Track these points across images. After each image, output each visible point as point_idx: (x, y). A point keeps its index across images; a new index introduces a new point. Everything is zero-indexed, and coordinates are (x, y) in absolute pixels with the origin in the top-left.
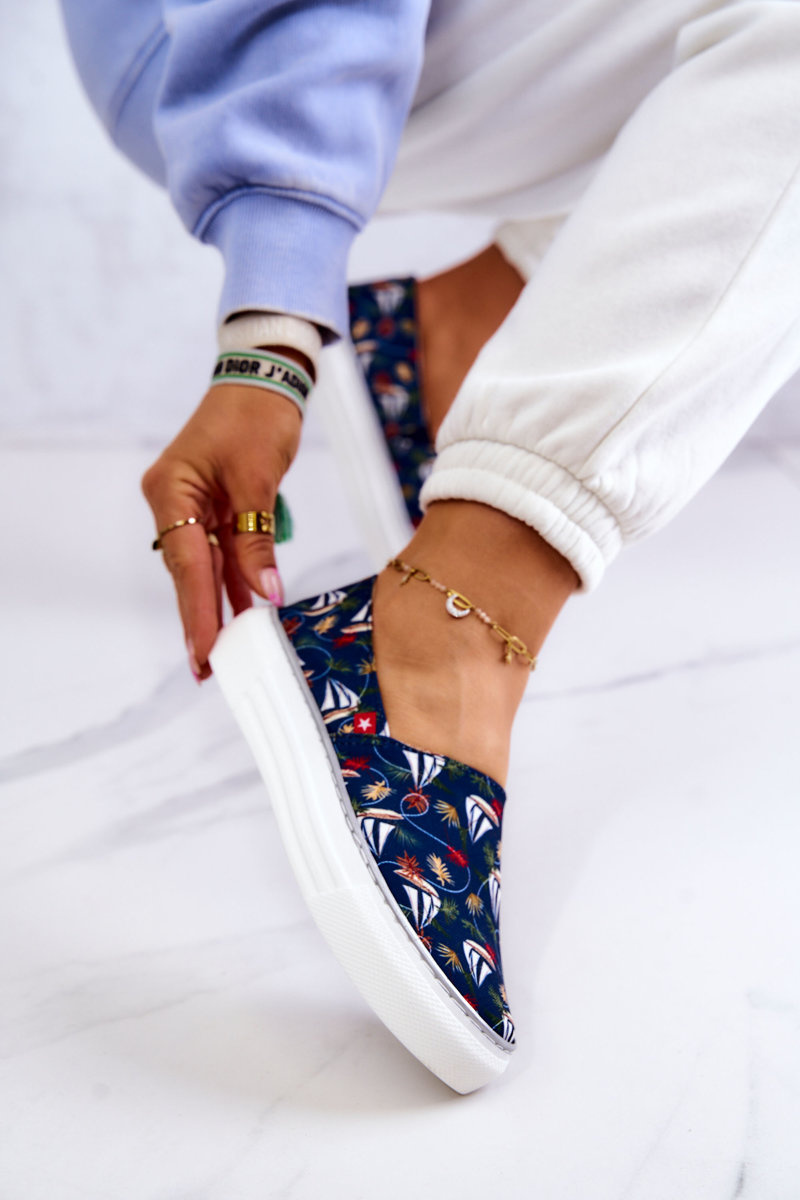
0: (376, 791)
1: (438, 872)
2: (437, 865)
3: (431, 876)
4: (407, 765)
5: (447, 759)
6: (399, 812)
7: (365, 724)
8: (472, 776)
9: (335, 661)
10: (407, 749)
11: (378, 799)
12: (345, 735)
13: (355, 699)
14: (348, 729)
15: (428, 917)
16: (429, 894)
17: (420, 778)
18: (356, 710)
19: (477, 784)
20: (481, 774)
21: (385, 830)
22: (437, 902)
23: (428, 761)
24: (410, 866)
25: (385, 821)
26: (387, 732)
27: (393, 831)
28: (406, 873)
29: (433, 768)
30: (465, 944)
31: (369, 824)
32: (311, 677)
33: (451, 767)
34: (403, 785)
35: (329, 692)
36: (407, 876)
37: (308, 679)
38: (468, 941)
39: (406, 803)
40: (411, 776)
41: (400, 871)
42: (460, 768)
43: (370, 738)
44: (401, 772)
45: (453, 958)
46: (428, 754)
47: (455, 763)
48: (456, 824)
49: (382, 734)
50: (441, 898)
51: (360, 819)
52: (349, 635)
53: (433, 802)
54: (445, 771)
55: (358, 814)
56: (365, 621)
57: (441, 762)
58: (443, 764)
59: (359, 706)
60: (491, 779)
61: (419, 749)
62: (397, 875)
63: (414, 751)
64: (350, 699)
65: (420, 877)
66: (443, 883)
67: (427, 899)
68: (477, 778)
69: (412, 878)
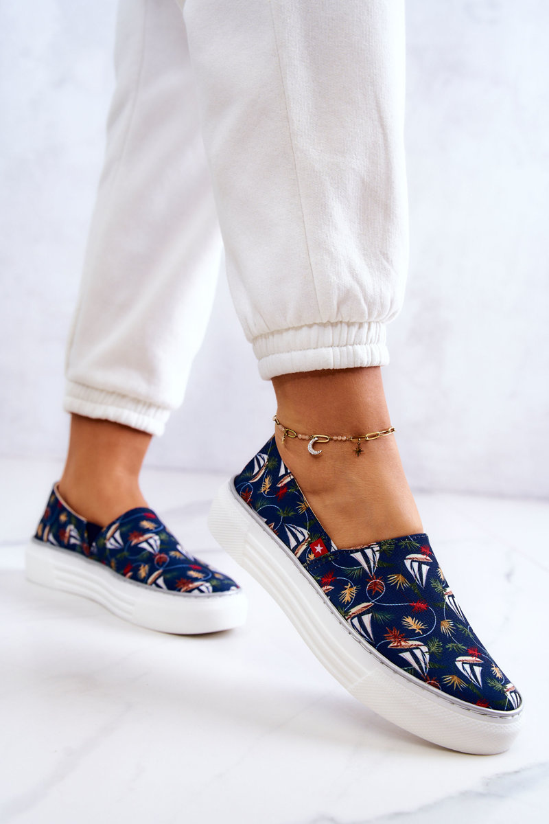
0: (348, 594)
1: (414, 627)
2: (412, 623)
3: (411, 634)
4: (358, 563)
5: (379, 543)
6: (369, 601)
7: (319, 549)
8: (400, 544)
9: (283, 511)
10: (352, 552)
11: (352, 599)
12: (311, 561)
13: (305, 532)
14: (312, 557)
15: (426, 664)
16: (417, 648)
17: (369, 567)
18: (309, 539)
19: (406, 547)
20: (404, 538)
21: (367, 619)
22: (425, 649)
23: (369, 552)
24: (395, 637)
25: (364, 613)
26: (334, 547)
27: (372, 617)
28: (395, 644)
29: (373, 554)
30: (456, 663)
31: (355, 621)
32: (274, 528)
33: (384, 547)
34: (361, 579)
35: (289, 534)
36: (397, 646)
37: (273, 529)
38: (457, 659)
39: (370, 591)
40: (363, 568)
41: (391, 645)
42: (390, 544)
43: (326, 557)
44: (356, 572)
45: (456, 680)
46: (366, 548)
47: (386, 542)
48: (407, 584)
49: (332, 550)
50: (426, 644)
51: (349, 620)
52: (282, 487)
53: (385, 579)
54: (382, 553)
55: (347, 617)
56: (287, 474)
57: (376, 548)
58: (378, 548)
59: (310, 536)
60: (412, 536)
61: (359, 548)
62: (391, 649)
63: (357, 551)
64: (303, 533)
65: (405, 641)
66: (420, 631)
67: (417, 652)
68: (404, 543)
69: (401, 645)
